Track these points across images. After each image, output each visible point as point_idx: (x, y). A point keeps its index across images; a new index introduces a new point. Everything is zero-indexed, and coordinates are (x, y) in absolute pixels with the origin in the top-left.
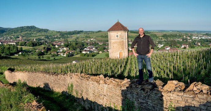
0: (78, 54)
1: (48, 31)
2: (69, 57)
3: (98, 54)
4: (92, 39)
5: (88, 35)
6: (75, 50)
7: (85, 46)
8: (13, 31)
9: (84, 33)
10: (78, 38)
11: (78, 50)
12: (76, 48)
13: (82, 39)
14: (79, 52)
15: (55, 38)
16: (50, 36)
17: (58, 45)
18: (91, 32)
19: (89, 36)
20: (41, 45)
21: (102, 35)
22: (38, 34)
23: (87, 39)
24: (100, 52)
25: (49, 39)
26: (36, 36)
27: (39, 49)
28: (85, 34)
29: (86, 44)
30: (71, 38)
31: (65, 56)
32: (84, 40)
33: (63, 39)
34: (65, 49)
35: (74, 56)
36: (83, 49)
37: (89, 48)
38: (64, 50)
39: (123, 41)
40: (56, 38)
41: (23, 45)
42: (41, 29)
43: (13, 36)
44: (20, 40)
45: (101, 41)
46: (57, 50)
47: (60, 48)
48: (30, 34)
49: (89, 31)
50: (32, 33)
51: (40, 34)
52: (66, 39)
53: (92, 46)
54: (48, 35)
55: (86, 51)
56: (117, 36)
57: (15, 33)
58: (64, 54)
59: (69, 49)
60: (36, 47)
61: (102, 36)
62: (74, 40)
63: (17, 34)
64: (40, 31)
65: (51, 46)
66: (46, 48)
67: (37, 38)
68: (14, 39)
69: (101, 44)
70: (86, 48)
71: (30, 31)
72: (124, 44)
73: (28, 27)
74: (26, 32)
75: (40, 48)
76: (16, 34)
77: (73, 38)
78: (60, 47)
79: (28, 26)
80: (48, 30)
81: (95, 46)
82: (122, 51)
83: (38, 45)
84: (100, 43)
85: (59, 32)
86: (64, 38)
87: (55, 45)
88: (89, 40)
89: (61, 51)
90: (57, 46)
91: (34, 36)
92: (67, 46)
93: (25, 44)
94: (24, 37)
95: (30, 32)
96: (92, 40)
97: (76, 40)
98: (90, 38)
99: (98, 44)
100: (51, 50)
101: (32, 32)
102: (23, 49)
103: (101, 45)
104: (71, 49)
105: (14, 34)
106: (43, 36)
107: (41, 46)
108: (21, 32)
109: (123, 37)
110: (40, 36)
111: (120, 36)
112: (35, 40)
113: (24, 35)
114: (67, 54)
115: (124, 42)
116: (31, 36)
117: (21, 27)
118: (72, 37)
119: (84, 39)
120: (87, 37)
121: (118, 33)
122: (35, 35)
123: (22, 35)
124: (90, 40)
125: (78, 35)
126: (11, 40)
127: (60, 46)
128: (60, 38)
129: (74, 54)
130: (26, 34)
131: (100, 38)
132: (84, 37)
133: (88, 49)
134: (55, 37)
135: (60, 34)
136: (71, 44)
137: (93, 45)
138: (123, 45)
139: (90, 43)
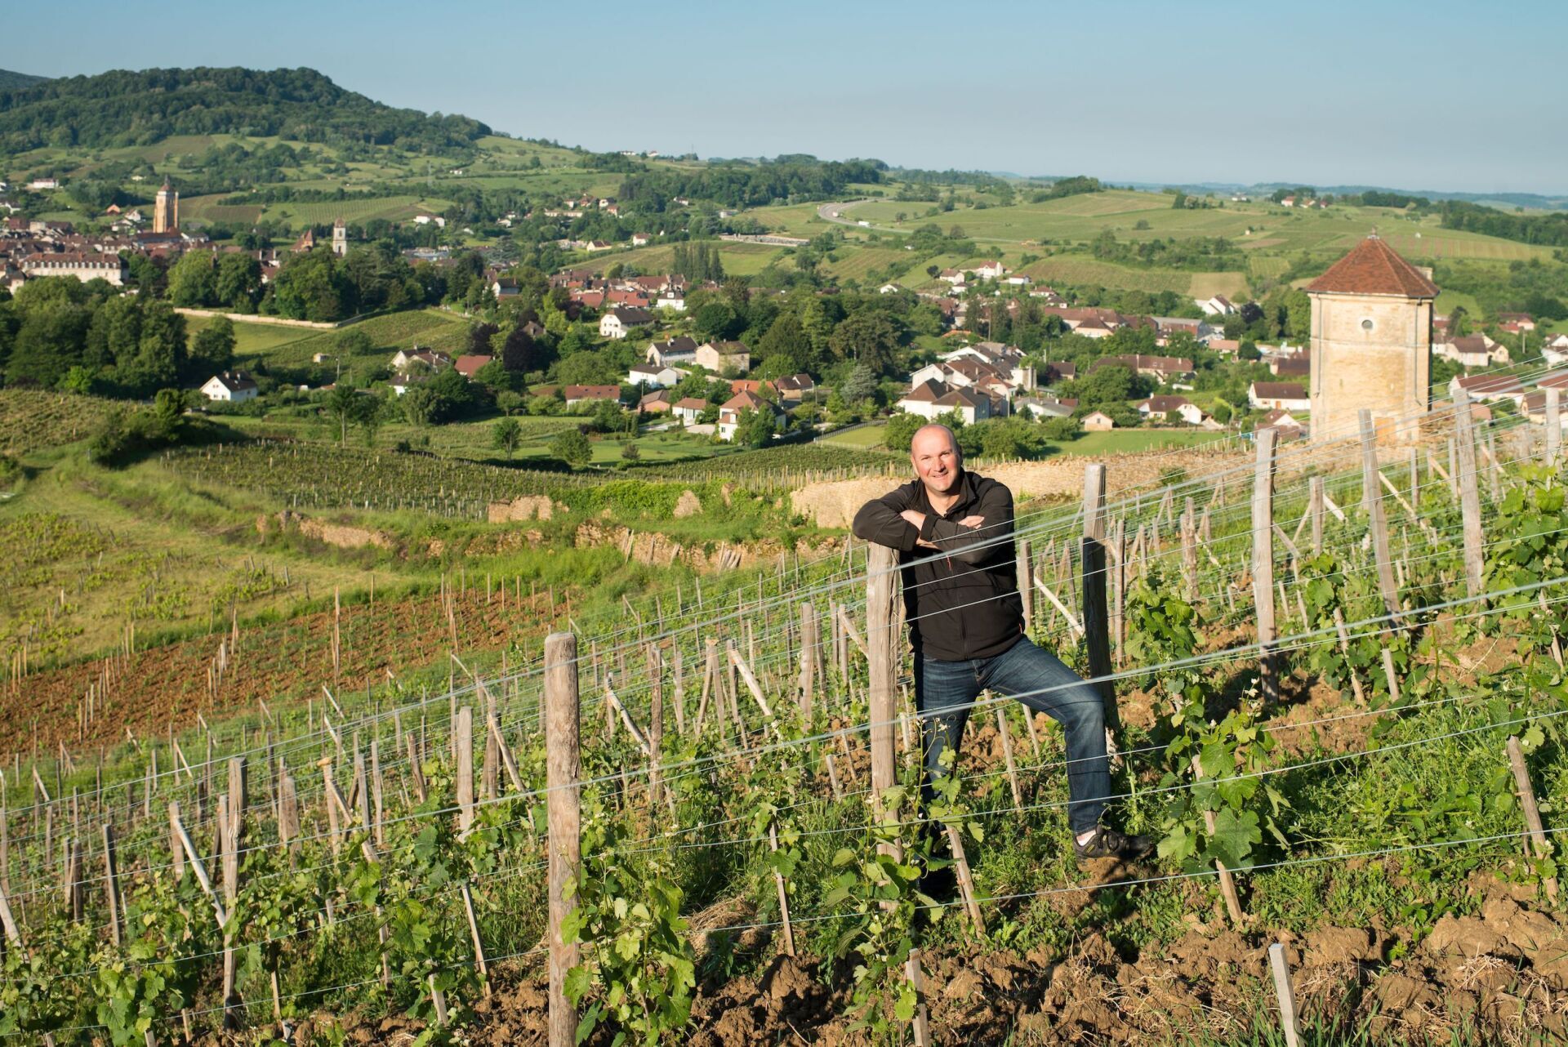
0: (857, 421)
1: (484, 143)
2: (768, 443)
3: (1077, 435)
4: (987, 273)
5: (945, 222)
6: (818, 380)
7: (925, 344)
8: (49, 118)
9: (902, 198)
10: (826, 245)
11: (855, 376)
12: (827, 356)
13: (880, 259)
14: (869, 405)
15: (566, 229)
16: (513, 201)
17: (624, 316)
18: (979, 180)
19: (957, 233)
20: (433, 300)
21: (1109, 236)
22: (365, 173)
23: (941, 261)
24: (1098, 422)
25: (501, 232)
26: (342, 195)
27: (423, 350)
28: (908, 208)
29: (935, 322)
30: (751, 239)
31: (729, 430)
32: (898, 270)
33: (667, 248)
34: (708, 357)
35: (816, 442)
36: (905, 378)
37: (966, 365)
38: (702, 370)
39: (1400, 357)
40: (581, 229)
41: (222, 290)
42: (395, 113)
43: (49, 176)
44: (159, 227)
45: (1095, 303)
46: (625, 370)
47: (652, 351)
48: (273, 162)
49: (953, 178)
50: (296, 159)
51: (391, 174)
52: (703, 252)
53: (997, 348)
54: (488, 185)
55: (936, 391)
56: (1367, 324)
57: (74, 139)
58: (711, 418)
59: (754, 363)
60: (377, 327)
61: (1105, 248)
62: (790, 264)
63: (107, 154)
64: (387, 138)
65: (554, 318)
66: (498, 342)
67: (365, 213)
68: (73, 218)
69: (1095, 333)
70: (931, 359)
71: (270, 132)
72: (1409, 375)
73: (242, 82)
74: (222, 141)
75: (429, 336)
76: (86, 159)
77: (772, 239)
78: (648, 335)
79: (248, 74)
80: (484, 130)
81: (1029, 345)
82: (1389, 414)
83: (401, 307)
84: (1088, 323)
85: (612, 162)
86: (673, 237)
87: (593, 316)
88: (960, 278)
89: (668, 377)
90: (611, 327)
91: (316, 196)
92: (727, 330)
93: (242, 285)
94: (199, 203)
95: (272, 143)
96: (995, 284)
97: (808, 262)
98: (968, 251)
99: (1065, 328)
100: (561, 367)
101: (297, 146)
102: (244, 346)
103: (1094, 347)
104: (774, 359)
105: (61, 156)
106: (425, 192)
107: (430, 311)
108: (157, 139)
109: (1403, 329)
110: (389, 192)
111: (1386, 323)
112: (339, 243)
113: (188, 176)
114: (745, 418)
115: (1409, 363)
116: (287, 196)
117: (153, 78)
118: (764, 231)
119: (897, 256)
120: (931, 241)
121: (1370, 309)
122: (330, 185)
123: (173, 169)
124: (970, 277)
125: (832, 211)
126: (35, 227)
127: (642, 322)
128: (624, 234)
129: (818, 419)
130: (214, 160)
131: (1085, 269)
132: (898, 243)
133: (960, 380)
134: (564, 222)
135: (629, 192)
136: (774, 312)
137: (1005, 338)
138: (1399, 376)
139: (974, 311)
